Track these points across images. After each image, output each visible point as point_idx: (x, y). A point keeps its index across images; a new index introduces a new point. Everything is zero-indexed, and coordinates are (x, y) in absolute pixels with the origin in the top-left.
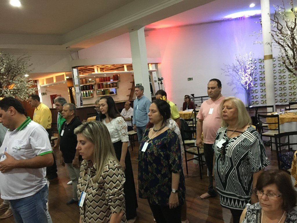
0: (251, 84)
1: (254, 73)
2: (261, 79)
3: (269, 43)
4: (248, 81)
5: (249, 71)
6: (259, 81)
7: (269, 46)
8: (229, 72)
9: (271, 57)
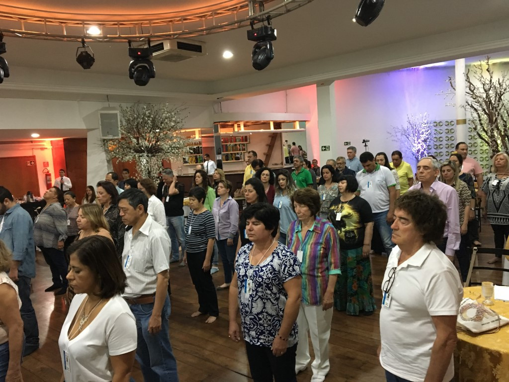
0: (424, 153)
1: (428, 138)
2: (436, 147)
3: (463, 106)
4: (421, 148)
5: (423, 137)
6: (433, 149)
7: (463, 109)
8: (396, 136)
9: (464, 121)
